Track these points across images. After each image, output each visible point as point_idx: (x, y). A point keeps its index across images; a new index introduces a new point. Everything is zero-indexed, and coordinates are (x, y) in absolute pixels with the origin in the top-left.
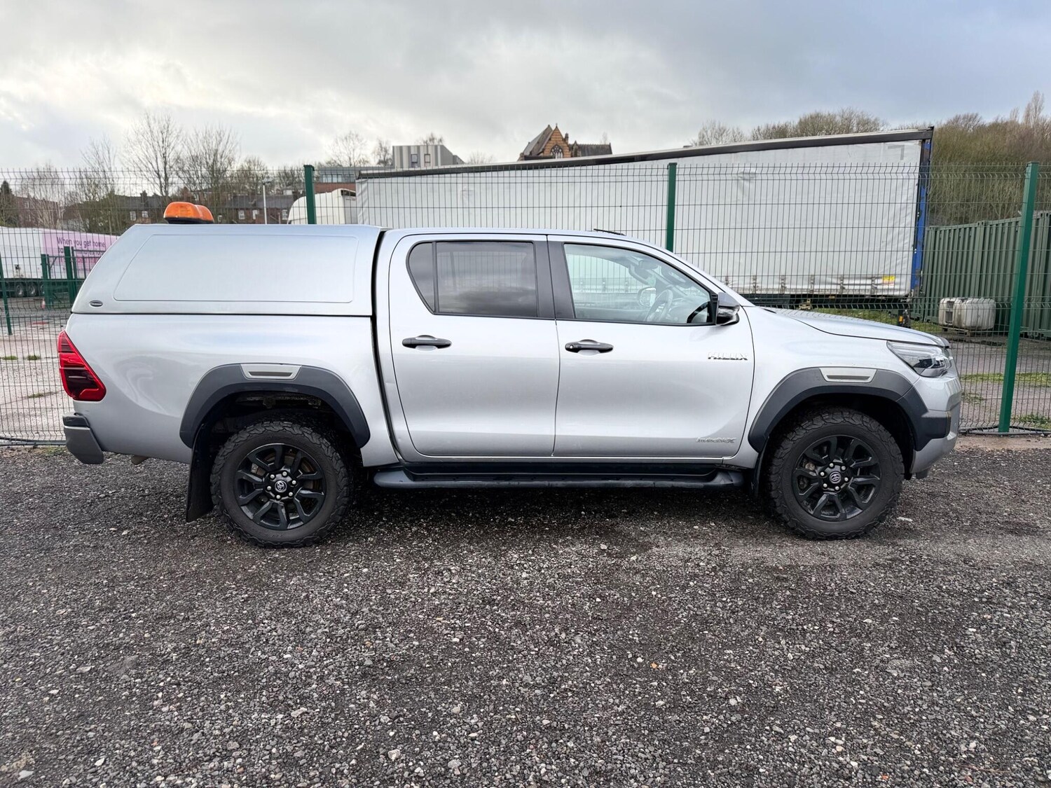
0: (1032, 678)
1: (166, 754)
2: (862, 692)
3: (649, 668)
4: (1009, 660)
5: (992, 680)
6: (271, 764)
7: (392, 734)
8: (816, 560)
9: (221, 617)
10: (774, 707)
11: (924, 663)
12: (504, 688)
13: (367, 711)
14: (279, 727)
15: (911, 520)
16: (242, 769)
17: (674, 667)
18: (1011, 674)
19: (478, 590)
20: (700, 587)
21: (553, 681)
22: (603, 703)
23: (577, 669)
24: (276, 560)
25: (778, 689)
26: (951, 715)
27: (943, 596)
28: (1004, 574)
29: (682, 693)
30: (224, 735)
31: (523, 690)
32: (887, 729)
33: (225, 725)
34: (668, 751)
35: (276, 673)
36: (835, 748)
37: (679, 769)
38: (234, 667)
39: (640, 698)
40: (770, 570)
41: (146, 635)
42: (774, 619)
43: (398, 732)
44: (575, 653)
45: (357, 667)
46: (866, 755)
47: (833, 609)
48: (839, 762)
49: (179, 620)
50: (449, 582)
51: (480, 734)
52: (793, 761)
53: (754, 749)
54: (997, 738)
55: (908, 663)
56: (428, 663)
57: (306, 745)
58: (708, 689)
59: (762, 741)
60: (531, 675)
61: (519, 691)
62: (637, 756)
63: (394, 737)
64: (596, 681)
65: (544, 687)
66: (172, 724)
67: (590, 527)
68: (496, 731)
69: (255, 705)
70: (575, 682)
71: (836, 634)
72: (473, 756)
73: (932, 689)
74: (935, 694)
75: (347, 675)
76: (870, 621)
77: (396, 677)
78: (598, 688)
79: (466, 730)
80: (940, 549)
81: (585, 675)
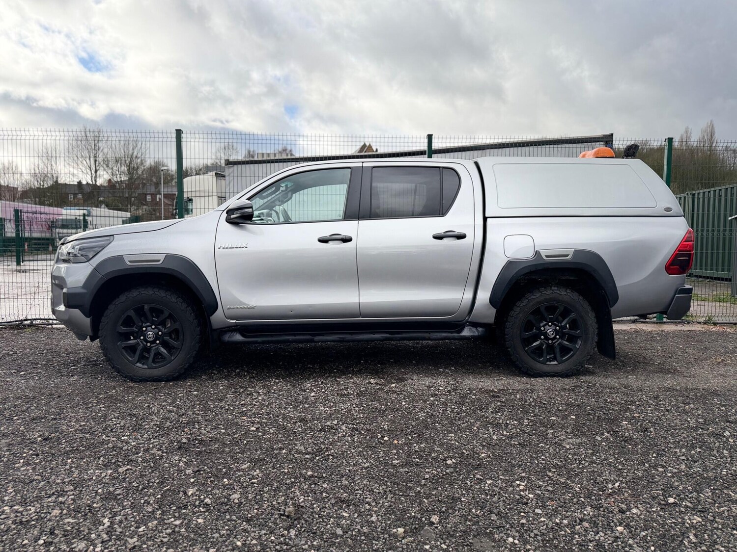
0: (663, 448)
1: (16, 494)
2: (543, 457)
3: (391, 443)
4: (648, 438)
5: (636, 449)
6: (95, 498)
7: (192, 480)
8: (522, 387)
9: (81, 417)
10: (479, 465)
11: (589, 441)
12: (282, 455)
13: (177, 468)
15: (591, 367)
16: (72, 502)
17: (410, 443)
18: (649, 446)
19: (276, 403)
20: (437, 400)
21: (320, 451)
22: (354, 462)
23: (339, 444)
24: (132, 387)
25: (483, 455)
26: (604, 468)
27: (607, 405)
28: (651, 393)
29: (413, 457)
30: (64, 483)
31: (296, 456)
32: (558, 477)
33: (66, 477)
34: (396, 488)
35: (114, 447)
36: (519, 487)
37: (402, 498)
38: (83, 445)
40: (489, 391)
41: (21, 429)
42: (487, 417)
43: (198, 479)
44: (340, 435)
45: (176, 444)
46: (540, 491)
47: (529, 412)
48: (520, 495)
49: (48, 420)
50: (256, 399)
51: (259, 480)
52: (487, 494)
53: (460, 488)
54: (635, 481)
55: (578, 441)
56: (229, 441)
57: (126, 487)
58: (433, 455)
59: (467, 483)
60: (304, 447)
61: (294, 456)
62: (373, 491)
63: (194, 482)
64: (352, 450)
65: (312, 454)
66: (26, 477)
67: (366, 369)
68: (271, 479)
69: (92, 466)
70: (336, 451)
71: (529, 426)
72: (250, 492)
73: (592, 454)
74: (594, 458)
75: (167, 448)
76: (555, 418)
77: (203, 449)
78: (353, 454)
79: (249, 478)
80: (609, 381)
81: (344, 447)
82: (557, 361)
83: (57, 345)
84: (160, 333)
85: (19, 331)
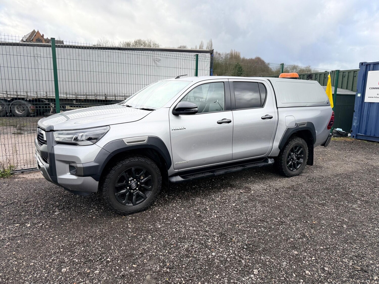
82: (296, 169)
84: (139, 183)
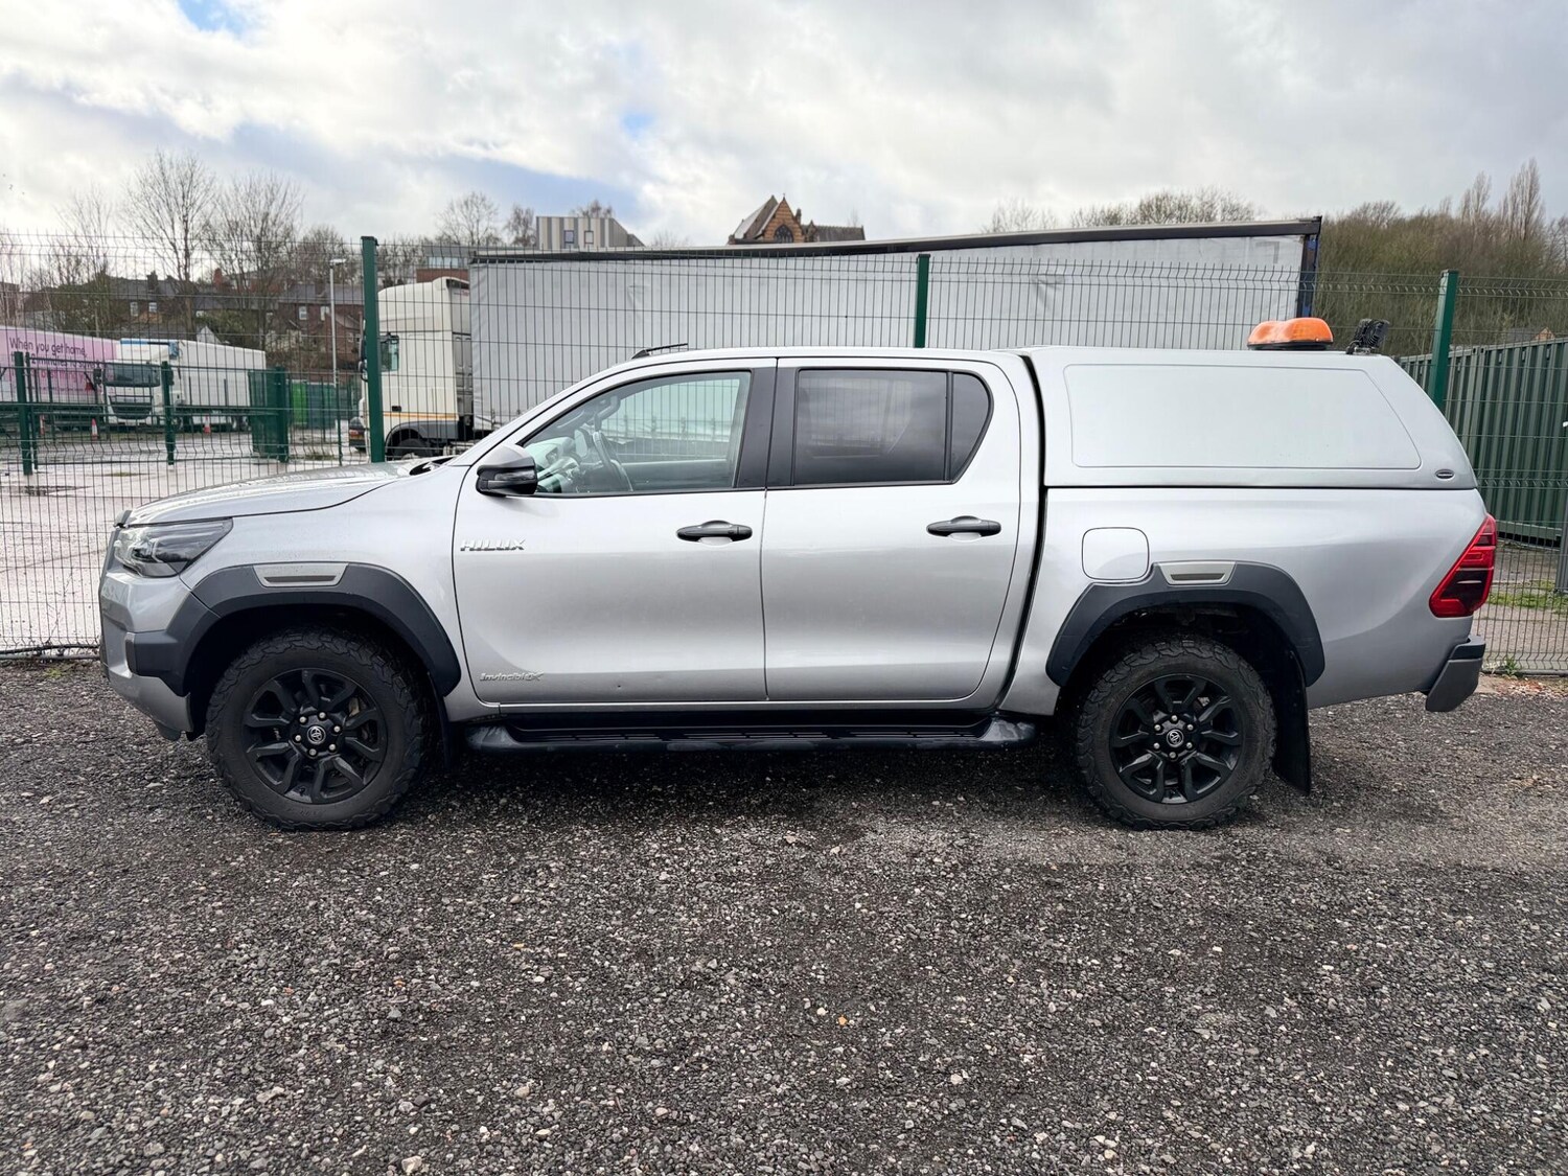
0: (1409, 1044)
1: (42, 1163)
2: (1153, 1064)
3: (834, 1024)
4: (1377, 1015)
5: (1350, 1046)
7: (413, 1130)
8: (1108, 857)
9: (173, 937)
10: (1018, 1088)
11: (1252, 1018)
12: (603, 1057)
13: (379, 1094)
14: (234, 1118)
17: (873, 1023)
18: (1379, 1037)
19: (586, 900)
20: (929, 896)
21: (682, 1047)
22: (756, 1080)
23: (721, 1027)
24: (278, 847)
25: (1027, 1058)
26: (1283, 1100)
27: (1290, 915)
28: (1384, 882)
29: (880, 1065)
30: (142, 1131)
31: (632, 1059)
32: (1186, 1123)
33: (147, 1115)
34: (845, 1158)
35: (245, 1029)
36: (1102, 1153)
38: (179, 1020)
39: (813, 1072)
40: (1038, 870)
41: (47, 967)
42: (1035, 948)
43: (424, 1127)
44: (723, 1000)
45: (376, 1022)
46: (1149, 1164)
47: (1125, 934)
49: (104, 942)
50: (543, 887)
51: (554, 1131)
53: (979, 1155)
54: (1348, 1137)
55: (1227, 1019)
56: (490, 1016)
57: (273, 1148)
58: (921, 1059)
59: (993, 1142)
60: (649, 1036)
61: (627, 1061)
62: (795, 1166)
63: (416, 1135)
64: (749, 1046)
65: (667, 1055)
66: (62, 1113)
67: (777, 801)
68: (580, 1127)
69: (201, 1083)
70: (716, 1048)
71: (1125, 972)
72: (536, 1167)
73: (1259, 1060)
74: (1263, 1068)
75: (358, 1034)
76: (1178, 953)
77: (435, 1037)
78: (751, 1056)
79: (533, 1125)
80: (1293, 843)
81: (733, 1035)
82: (1185, 796)
83: (117, 718)
84: (337, 729)
85: (34, 673)
